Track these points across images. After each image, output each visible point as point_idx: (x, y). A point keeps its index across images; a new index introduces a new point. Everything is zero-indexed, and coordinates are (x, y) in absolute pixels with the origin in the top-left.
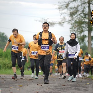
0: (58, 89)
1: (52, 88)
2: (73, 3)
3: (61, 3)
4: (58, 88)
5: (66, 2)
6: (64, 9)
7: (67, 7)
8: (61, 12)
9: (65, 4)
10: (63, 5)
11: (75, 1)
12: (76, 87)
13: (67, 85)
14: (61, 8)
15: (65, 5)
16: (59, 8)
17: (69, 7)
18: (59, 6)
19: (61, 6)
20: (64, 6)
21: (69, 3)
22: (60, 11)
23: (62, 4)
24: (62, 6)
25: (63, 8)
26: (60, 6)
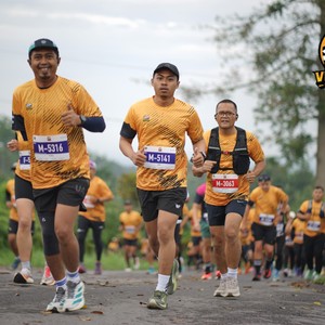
0: (213, 319)
1: (191, 315)
2: (266, 22)
3: (223, 22)
4: (212, 316)
5: (241, 19)
6: (234, 42)
7: (244, 34)
8: (223, 53)
9: (238, 23)
10: (231, 29)
11: (272, 15)
12: (277, 316)
13: (245, 307)
14: (225, 37)
15: (238, 27)
16: (218, 39)
17: (251, 36)
18: (217, 30)
19: (225, 30)
20: (236, 31)
21: (253, 23)
22: (219, 47)
23: (229, 23)
24: (229, 33)
25: (231, 39)
26: (221, 32)
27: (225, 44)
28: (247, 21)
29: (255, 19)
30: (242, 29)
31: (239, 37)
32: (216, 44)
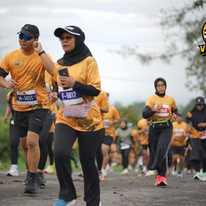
0: (161, 203)
1: (147, 200)
2: (193, 13)
3: (165, 13)
4: (160, 201)
5: (177, 11)
6: (173, 25)
7: (179, 20)
8: (165, 32)
9: (175, 13)
10: (170, 17)
11: (197, 7)
12: (202, 200)
13: (182, 195)
14: (166, 22)
15: (175, 16)
16: (162, 24)
17: (183, 22)
18: (162, 18)
19: (167, 18)
20: (174, 18)
21: (184, 13)
22: (163, 29)
23: (169, 13)
24: (169, 20)
25: (171, 23)
26: (164, 20)
27: (166, 26)
28: (181, 12)
29: (186, 10)
30: (178, 17)
31: (175, 22)
32: (161, 27)
